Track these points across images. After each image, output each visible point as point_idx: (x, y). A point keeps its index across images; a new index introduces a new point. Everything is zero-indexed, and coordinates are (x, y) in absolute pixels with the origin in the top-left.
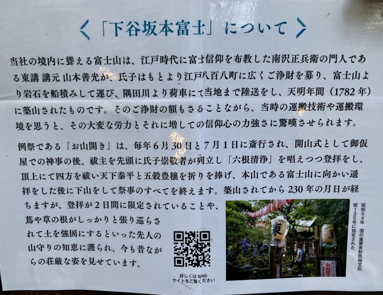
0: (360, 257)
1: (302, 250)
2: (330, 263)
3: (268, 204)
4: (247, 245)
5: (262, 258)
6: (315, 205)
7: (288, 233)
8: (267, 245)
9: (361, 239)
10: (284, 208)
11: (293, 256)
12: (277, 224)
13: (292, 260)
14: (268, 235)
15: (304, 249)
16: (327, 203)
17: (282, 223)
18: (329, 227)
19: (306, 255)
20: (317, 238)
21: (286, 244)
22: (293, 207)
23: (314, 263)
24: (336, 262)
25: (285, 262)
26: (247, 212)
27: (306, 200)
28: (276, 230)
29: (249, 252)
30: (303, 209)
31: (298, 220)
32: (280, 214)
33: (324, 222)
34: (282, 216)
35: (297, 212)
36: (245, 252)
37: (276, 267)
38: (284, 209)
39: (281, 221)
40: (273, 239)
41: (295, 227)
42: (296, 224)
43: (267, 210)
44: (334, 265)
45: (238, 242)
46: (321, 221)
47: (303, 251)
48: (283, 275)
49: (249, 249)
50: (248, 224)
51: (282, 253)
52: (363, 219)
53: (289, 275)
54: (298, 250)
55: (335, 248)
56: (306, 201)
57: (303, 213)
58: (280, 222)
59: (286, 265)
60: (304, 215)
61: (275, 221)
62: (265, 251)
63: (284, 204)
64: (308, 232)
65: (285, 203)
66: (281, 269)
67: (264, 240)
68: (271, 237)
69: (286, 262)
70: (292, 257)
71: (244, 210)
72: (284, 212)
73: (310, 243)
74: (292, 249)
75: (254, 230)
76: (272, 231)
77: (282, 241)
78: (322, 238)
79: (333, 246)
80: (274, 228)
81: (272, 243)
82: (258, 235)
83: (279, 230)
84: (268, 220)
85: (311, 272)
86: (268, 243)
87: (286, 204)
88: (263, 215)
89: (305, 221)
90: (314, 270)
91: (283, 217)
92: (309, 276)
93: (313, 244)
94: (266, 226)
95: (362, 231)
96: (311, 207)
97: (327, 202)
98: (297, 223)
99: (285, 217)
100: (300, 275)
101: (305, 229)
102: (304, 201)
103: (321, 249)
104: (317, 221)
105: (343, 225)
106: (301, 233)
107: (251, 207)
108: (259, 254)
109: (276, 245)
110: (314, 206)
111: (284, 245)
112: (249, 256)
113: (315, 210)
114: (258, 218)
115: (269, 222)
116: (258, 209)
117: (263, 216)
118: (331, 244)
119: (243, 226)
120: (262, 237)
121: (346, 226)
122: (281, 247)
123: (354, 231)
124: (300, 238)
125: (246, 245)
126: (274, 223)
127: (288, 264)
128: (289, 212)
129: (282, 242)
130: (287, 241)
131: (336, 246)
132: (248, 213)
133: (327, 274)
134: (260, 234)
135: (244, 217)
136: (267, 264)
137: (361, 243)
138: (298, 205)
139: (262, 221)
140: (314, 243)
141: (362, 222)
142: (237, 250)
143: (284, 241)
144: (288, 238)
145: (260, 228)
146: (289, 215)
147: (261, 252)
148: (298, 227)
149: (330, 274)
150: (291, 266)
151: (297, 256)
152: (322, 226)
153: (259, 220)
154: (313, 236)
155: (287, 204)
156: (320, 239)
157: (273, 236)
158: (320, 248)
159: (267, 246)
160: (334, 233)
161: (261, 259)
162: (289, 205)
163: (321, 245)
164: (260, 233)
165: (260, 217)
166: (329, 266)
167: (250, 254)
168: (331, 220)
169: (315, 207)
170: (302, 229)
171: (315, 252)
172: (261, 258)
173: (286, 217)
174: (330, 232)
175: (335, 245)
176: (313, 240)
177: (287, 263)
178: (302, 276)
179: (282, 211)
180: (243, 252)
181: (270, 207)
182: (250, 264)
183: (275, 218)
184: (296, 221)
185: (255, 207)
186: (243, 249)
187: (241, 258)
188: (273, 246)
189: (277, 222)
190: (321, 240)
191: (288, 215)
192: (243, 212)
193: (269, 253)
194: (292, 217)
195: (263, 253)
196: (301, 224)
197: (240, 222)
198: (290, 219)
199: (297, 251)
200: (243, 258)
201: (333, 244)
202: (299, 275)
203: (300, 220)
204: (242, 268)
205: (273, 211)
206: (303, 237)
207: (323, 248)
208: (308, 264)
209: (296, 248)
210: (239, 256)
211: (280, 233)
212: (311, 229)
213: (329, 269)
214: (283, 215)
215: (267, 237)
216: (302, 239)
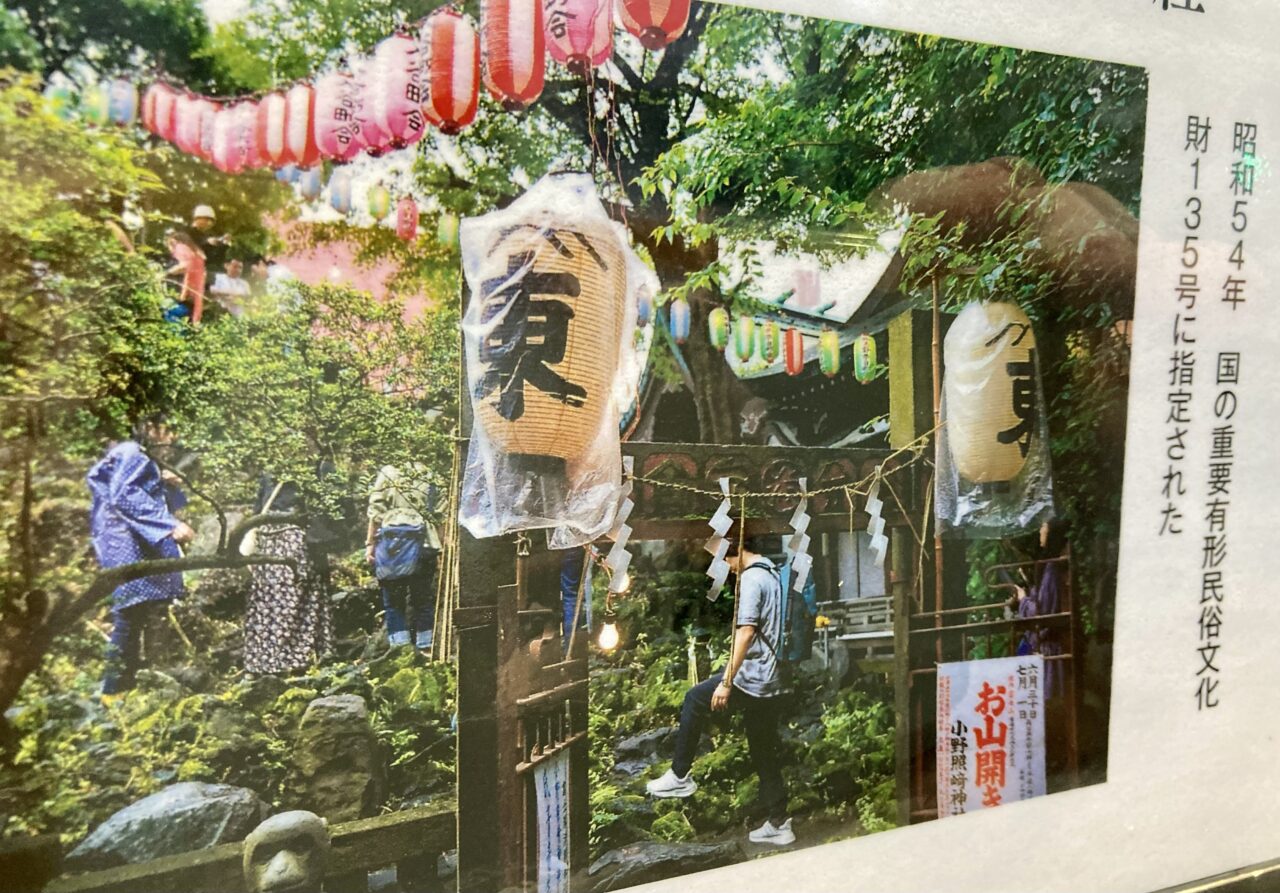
0: (1209, 593)
1: (785, 571)
2: (1005, 683)
3: (418, 15)
4: (155, 535)
5: (366, 692)
6: (896, 98)
7: (651, 383)
8: (419, 521)
9: (1223, 440)
10: (604, 84)
11: (703, 638)
12: (534, 282)
13: (693, 680)
14: (426, 405)
15: (803, 563)
16: (993, 81)
17: (580, 266)
18: (1004, 332)
19: (819, 620)
20: (909, 446)
21: (629, 505)
22: (696, 92)
23: (888, 696)
24: (1046, 662)
25: (618, 707)
26: (142, 89)
27: (816, 34)
28: (522, 346)
29: (189, 625)
30: (786, 121)
31: (741, 246)
32: (558, 162)
33: (963, 278)
34: (587, 178)
35: (729, 152)
36: (132, 621)
37: (529, 775)
38: (602, 107)
39: (574, 245)
40: (484, 459)
41: (717, 319)
42: (727, 286)
43: (412, 91)
44: (1033, 696)
45: (30, 497)
46: (942, 271)
47: (794, 575)
48: (606, 859)
49: (191, 580)
50: (168, 258)
51: (589, 607)
52: (1240, 261)
53: (661, 852)
54: (743, 569)
55: (1044, 530)
56: (818, 41)
57: (790, 166)
58: (565, 252)
59: (632, 742)
60: (801, 192)
61: (506, 232)
62: (397, 603)
63: (598, 45)
64: (837, 376)
65: (615, 32)
66: (580, 789)
67: (380, 460)
68: (466, 430)
69: (631, 706)
70: (691, 649)
71: (93, 50)
72: (602, 137)
73: (849, 491)
74: (690, 561)
75: (255, 343)
76: (472, 352)
77: (581, 477)
78: (946, 445)
79: (1031, 512)
80: (498, 319)
81: (474, 508)
82: (298, 397)
83: (556, 348)
84: (424, 219)
85: (858, 791)
86: (433, 497)
87: (621, 48)
88: (354, 149)
89: (808, 262)
90: (886, 769)
91: (592, 197)
92: (846, 826)
93: (874, 507)
94: (400, 298)
95: (1229, 367)
96: (861, 114)
97: (987, 70)
98: (737, 274)
99: (615, 193)
100: (767, 827)
101: (808, 343)
102: (796, 39)
103: (945, 550)
104: (912, 262)
105: (1096, 317)
106: (766, 386)
107: (202, 30)
108: (318, 647)
109: (524, 522)
110: (888, 99)
111: (608, 521)
112: (187, 669)
113: (895, 149)
114: (297, 187)
115: (432, 242)
116: (295, 67)
117: (362, 157)
118: (1018, 499)
119: (95, 283)
120: (351, 428)
121: (1121, 325)
122: (571, 543)
123: (1182, 368)
124: (758, 438)
125: (137, 536)
126: (496, 266)
127: (649, 735)
128: (654, 140)
129: (589, 485)
130: (638, 471)
131: (1052, 513)
132: (160, 97)
133: (984, 788)
134: (329, 389)
135: (102, 147)
136: (421, 761)
137: (1220, 477)
138: (740, 71)
139: (351, 222)
140: (883, 495)
141: (1233, 294)
142: (21, 604)
143: (604, 478)
144: (646, 438)
145: (323, 308)
146: (655, 180)
147: (353, 616)
148: (745, 325)
149: (1002, 783)
150: (681, 753)
151: (740, 637)
152: (947, 320)
153: (308, 215)
154: (879, 426)
155: (632, 49)
156: (930, 452)
157: (484, 412)
158: (930, 541)
159: (420, 535)
160: (1040, 395)
161: (354, 703)
162: (659, 56)
163: (940, 513)
164: (331, 373)
165: (317, 169)
166: (997, 712)
167: (202, 649)
168: (1019, 258)
169: (897, 115)
170: (782, 348)
171: (889, 590)
172: (348, 689)
173: (626, 202)
174: (1008, 381)
175: (1040, 506)
176: (879, 458)
177: (639, 726)
178: (785, 836)
179: (578, 116)
180: (99, 627)
181: (444, 62)
182: (208, 780)
183: (504, 201)
184: (723, 258)
185: (254, 32)
186: (101, 589)
187: (78, 713)
188: (496, 530)
189: (527, 256)
190: (938, 466)
191: (641, 181)
192: (88, 74)
193: (445, 622)
194: (682, 205)
195: (371, 626)
196: (767, 291)
197: (46, 211)
198: (670, 232)
199: (732, 580)
200: (108, 700)
201: (1031, 495)
202: (756, 836)
203: (765, 248)
204: (95, 841)
205: (481, 115)
206: (790, 435)
207: (957, 541)
208: (834, 714)
209: (724, 545)
210: (49, 684)
211: (564, 390)
212: (864, 347)
213: (996, 733)
214: (591, 169)
215: (420, 432)
216: (778, 452)
